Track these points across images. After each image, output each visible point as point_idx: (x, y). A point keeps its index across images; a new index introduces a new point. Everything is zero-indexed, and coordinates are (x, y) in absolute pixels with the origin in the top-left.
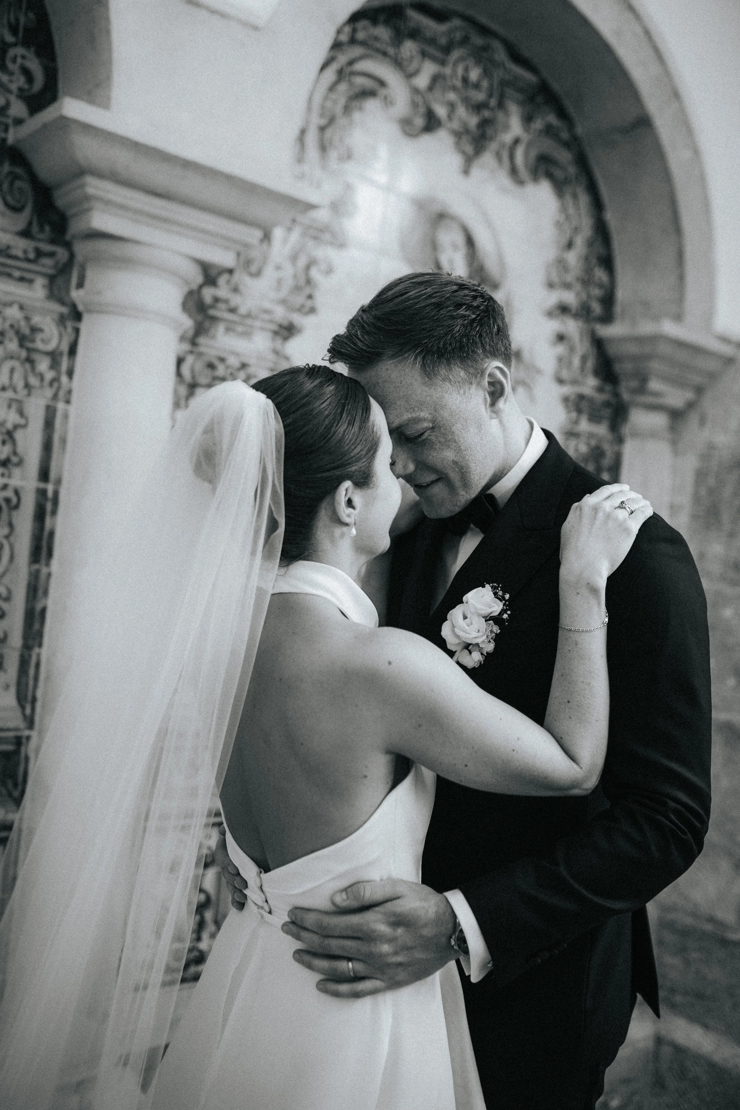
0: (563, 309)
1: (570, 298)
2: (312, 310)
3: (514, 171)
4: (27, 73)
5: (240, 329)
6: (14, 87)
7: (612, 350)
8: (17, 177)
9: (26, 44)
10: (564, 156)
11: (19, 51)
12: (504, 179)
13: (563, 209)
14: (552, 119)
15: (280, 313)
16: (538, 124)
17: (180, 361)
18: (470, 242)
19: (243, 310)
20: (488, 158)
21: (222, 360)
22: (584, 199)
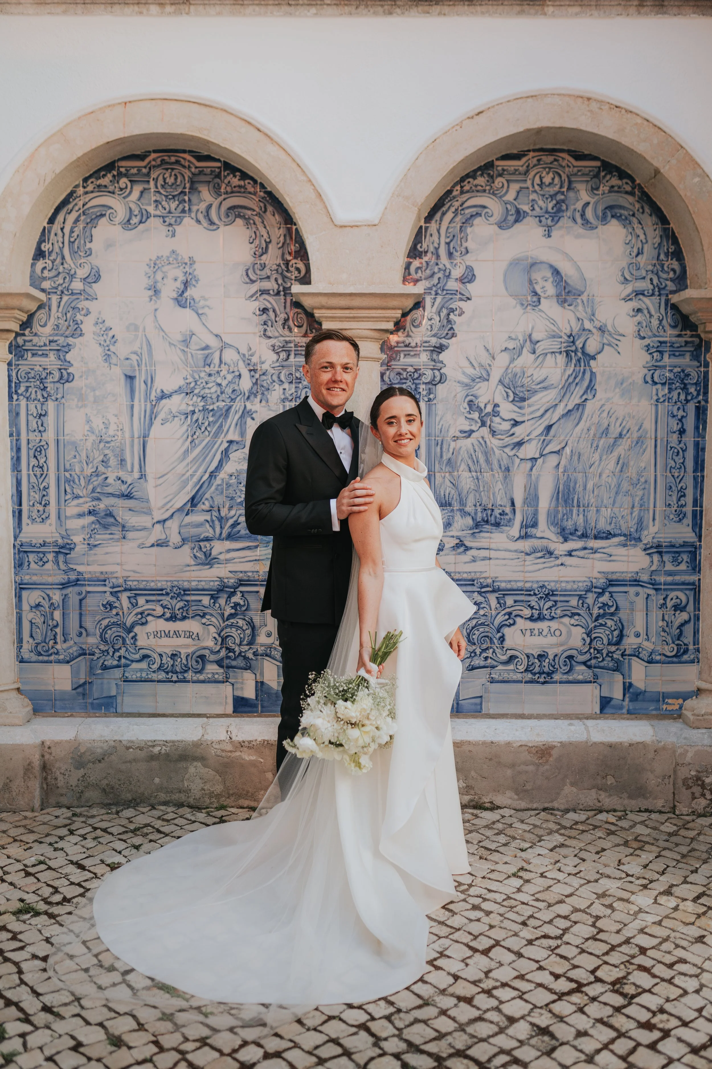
0: (639, 293)
1: (645, 285)
2: (453, 335)
3: (586, 222)
4: (298, 270)
5: (412, 353)
6: (293, 277)
7: (685, 309)
8: (298, 313)
9: (295, 258)
10: (627, 201)
11: (294, 261)
12: (579, 230)
13: (632, 232)
14: (615, 181)
15: (434, 341)
16: (604, 188)
17: (382, 375)
18: (556, 272)
19: (413, 344)
20: (565, 221)
21: (405, 370)
22: (649, 220)
